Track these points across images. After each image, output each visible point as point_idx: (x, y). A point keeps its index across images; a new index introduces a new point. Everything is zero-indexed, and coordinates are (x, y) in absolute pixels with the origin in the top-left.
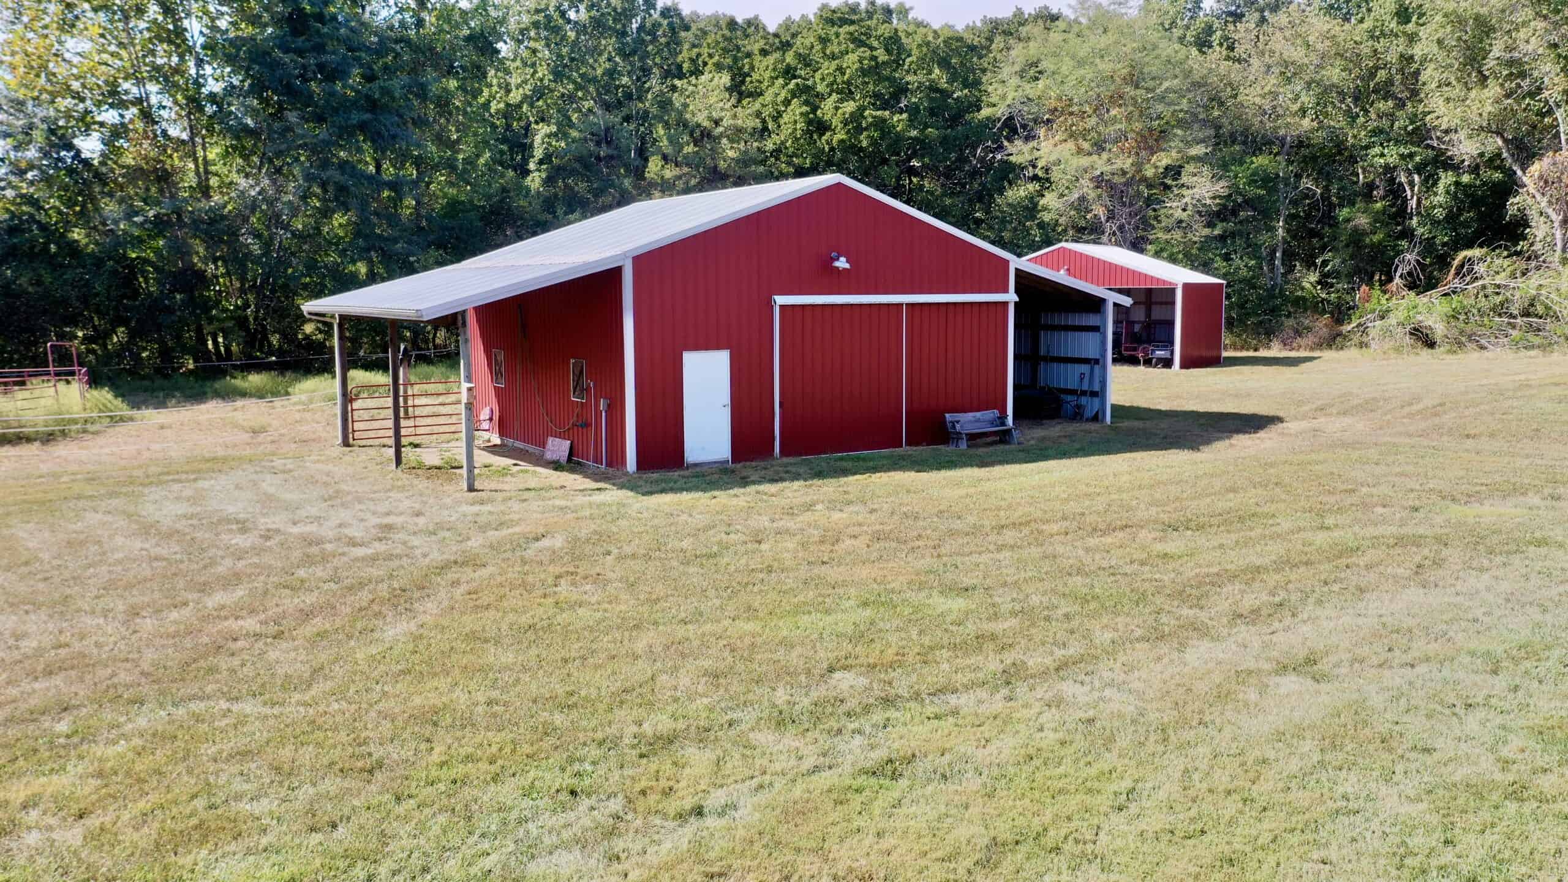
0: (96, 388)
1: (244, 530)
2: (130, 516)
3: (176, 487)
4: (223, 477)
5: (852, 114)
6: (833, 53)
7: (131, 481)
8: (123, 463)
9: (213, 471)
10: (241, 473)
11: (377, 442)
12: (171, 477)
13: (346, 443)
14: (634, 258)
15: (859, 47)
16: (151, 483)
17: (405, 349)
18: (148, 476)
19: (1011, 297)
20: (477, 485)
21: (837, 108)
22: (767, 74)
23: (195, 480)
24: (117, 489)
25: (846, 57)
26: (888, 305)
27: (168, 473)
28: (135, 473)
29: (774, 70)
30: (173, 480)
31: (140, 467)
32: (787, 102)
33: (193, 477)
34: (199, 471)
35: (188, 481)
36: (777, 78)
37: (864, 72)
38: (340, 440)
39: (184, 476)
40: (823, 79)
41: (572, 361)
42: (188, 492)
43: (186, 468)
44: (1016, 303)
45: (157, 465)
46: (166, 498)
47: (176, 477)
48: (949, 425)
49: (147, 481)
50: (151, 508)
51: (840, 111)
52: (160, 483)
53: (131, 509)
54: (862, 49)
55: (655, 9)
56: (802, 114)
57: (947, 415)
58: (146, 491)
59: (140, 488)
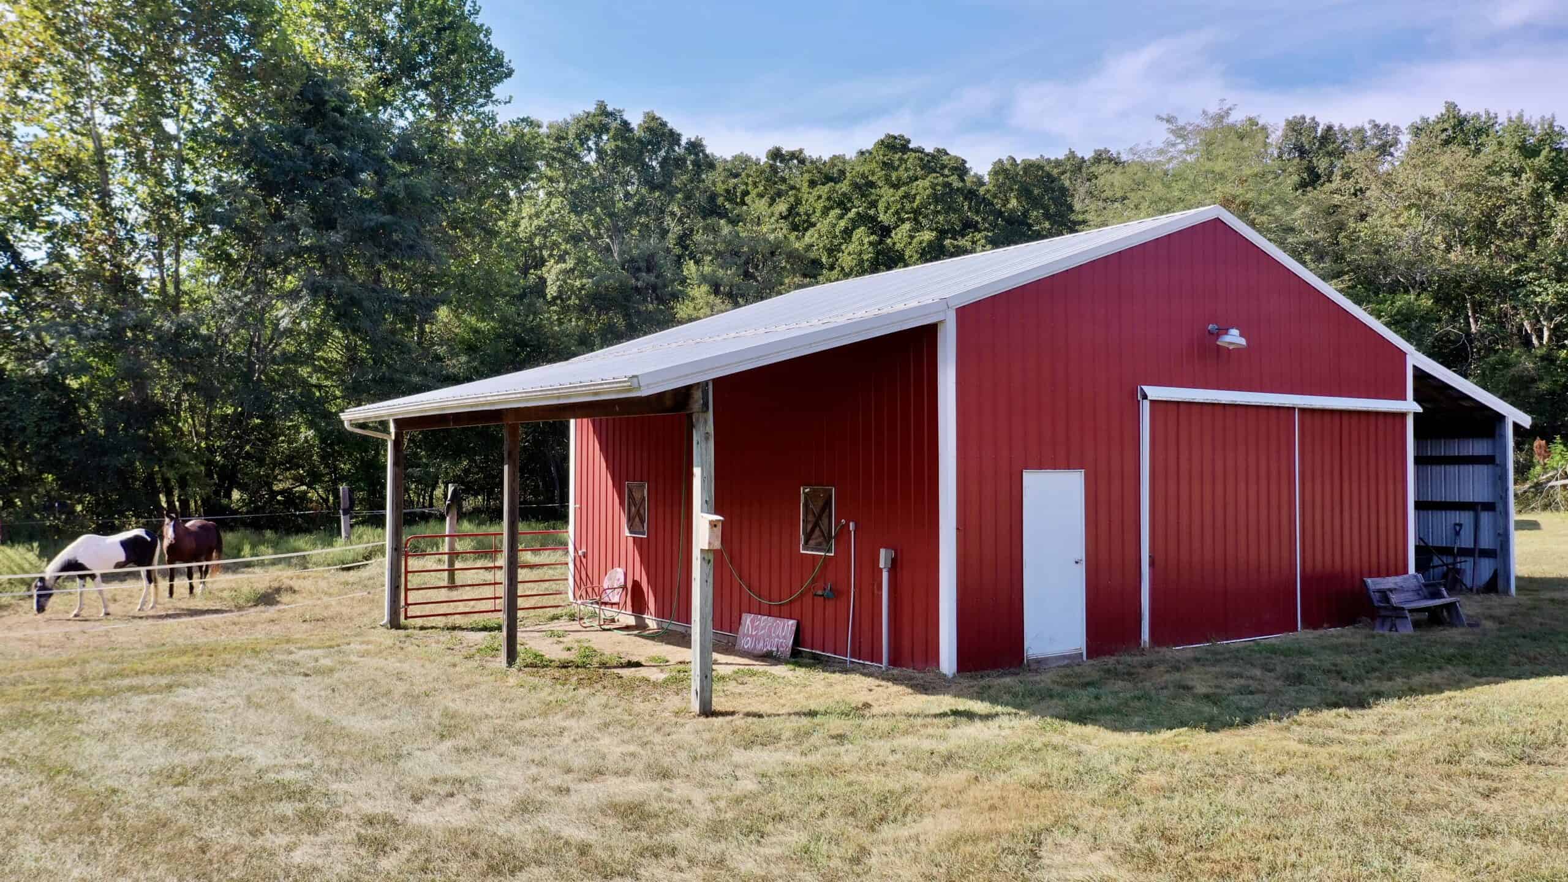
0: (13, 546)
1: (313, 821)
2: (52, 773)
3: (138, 702)
4: (218, 682)
5: (930, 243)
6: (899, 179)
7: (55, 690)
8: (46, 656)
9: (197, 670)
10: (245, 673)
11: (440, 621)
12: (127, 682)
13: (395, 624)
14: (957, 310)
15: (929, 173)
16: (91, 694)
17: (454, 491)
18: (85, 680)
19: (1410, 406)
20: (718, 703)
21: (912, 237)
22: (819, 206)
23: (169, 687)
24: (29, 707)
25: (915, 184)
26: (1278, 408)
27: (121, 675)
28: (66, 673)
29: (829, 199)
30: (131, 689)
31: (71, 662)
32: (848, 233)
33: (164, 681)
34: (173, 671)
35: (160, 690)
36: (832, 208)
37: (936, 198)
38: (386, 619)
39: (148, 681)
40: (887, 208)
41: (804, 490)
42: (162, 715)
43: (149, 665)
44: (1416, 415)
45: (101, 659)
46: (122, 727)
47: (135, 681)
48: (1376, 597)
49: (84, 690)
50: (96, 749)
51: (915, 240)
52: (110, 693)
53: (55, 754)
54: (934, 175)
55: (679, 145)
56: (870, 243)
57: (1369, 581)
58: (84, 709)
59: (72, 704)
